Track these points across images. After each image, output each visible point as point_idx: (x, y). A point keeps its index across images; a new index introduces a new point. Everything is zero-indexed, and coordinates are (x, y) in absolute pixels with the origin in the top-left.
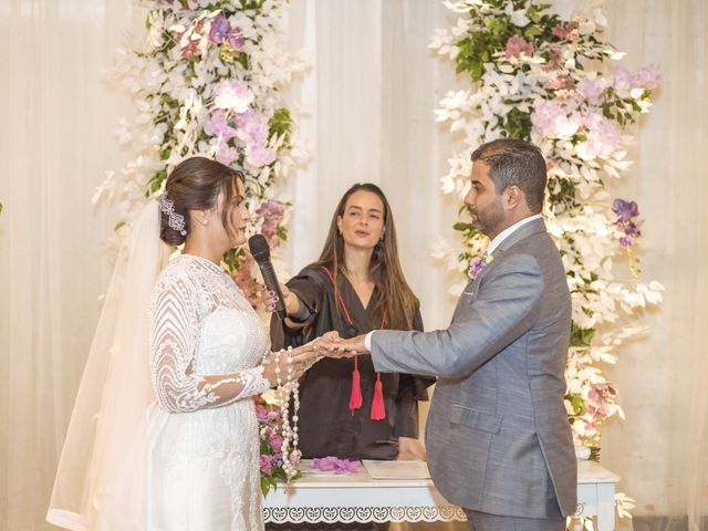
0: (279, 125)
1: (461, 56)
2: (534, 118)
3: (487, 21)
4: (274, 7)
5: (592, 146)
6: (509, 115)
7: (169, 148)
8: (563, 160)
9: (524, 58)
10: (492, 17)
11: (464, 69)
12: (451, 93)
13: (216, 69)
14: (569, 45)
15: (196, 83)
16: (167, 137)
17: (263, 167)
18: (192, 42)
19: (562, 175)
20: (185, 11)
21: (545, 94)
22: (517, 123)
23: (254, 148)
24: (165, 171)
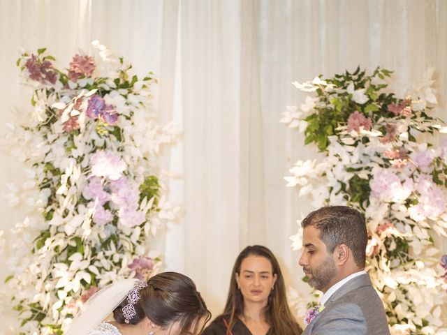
0: (149, 191)
1: (308, 129)
2: (372, 184)
3: (331, 99)
4: (144, 86)
5: (423, 209)
6: (351, 182)
7: (52, 210)
8: (398, 221)
9: (363, 132)
10: (336, 95)
11: (311, 141)
12: (299, 162)
13: (93, 141)
14: (403, 120)
15: (75, 153)
16: (50, 201)
17: (135, 227)
18: (71, 118)
19: (397, 234)
20: (65, 90)
21: (382, 162)
22: (358, 188)
23: (126, 210)
24: (48, 230)
